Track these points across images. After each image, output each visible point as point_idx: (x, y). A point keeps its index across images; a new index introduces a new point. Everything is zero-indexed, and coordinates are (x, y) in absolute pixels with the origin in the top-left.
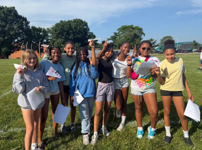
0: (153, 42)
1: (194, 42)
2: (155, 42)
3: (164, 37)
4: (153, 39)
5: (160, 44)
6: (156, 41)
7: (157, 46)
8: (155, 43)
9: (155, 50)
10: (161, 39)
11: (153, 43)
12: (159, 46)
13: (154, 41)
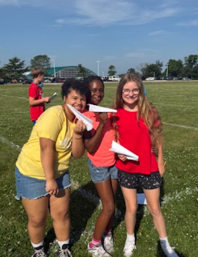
0: (18, 63)
1: (80, 66)
2: (22, 64)
3: (36, 56)
4: (18, 58)
5: (31, 67)
6: (23, 62)
7: (27, 70)
8: (22, 66)
9: (24, 76)
10: (32, 60)
11: (18, 65)
12: (29, 71)
13: (21, 61)
